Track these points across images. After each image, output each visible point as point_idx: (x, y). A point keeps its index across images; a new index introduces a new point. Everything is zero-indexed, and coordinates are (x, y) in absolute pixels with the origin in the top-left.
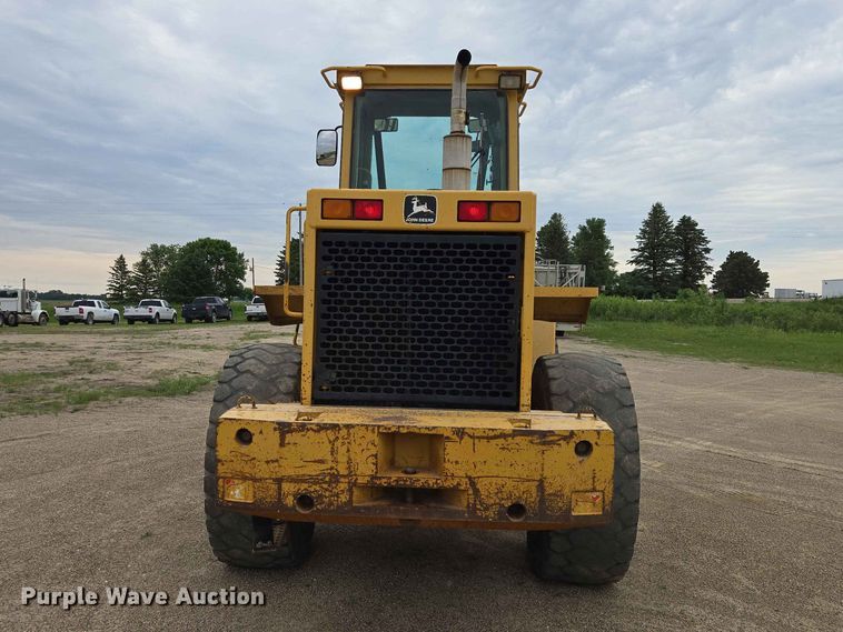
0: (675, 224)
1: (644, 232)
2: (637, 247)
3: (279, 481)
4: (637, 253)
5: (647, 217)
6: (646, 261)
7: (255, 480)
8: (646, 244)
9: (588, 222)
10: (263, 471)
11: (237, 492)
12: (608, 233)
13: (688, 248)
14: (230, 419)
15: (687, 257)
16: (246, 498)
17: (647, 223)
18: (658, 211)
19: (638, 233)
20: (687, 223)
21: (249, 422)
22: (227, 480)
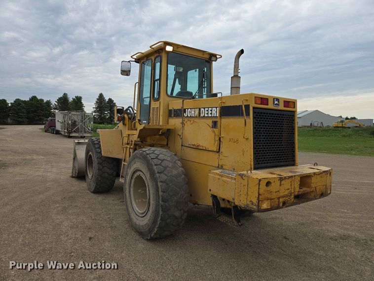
0: (107, 100)
1: (97, 102)
2: (95, 107)
3: (279, 198)
4: (95, 109)
5: (98, 97)
6: (98, 111)
7: (271, 199)
8: (98, 106)
9: (76, 97)
10: (274, 196)
11: (265, 205)
12: (83, 102)
13: (111, 108)
14: (265, 178)
15: (111, 111)
16: (268, 206)
17: (98, 99)
18: (101, 96)
19: (95, 102)
20: (110, 100)
21: (270, 179)
22: (262, 201)
